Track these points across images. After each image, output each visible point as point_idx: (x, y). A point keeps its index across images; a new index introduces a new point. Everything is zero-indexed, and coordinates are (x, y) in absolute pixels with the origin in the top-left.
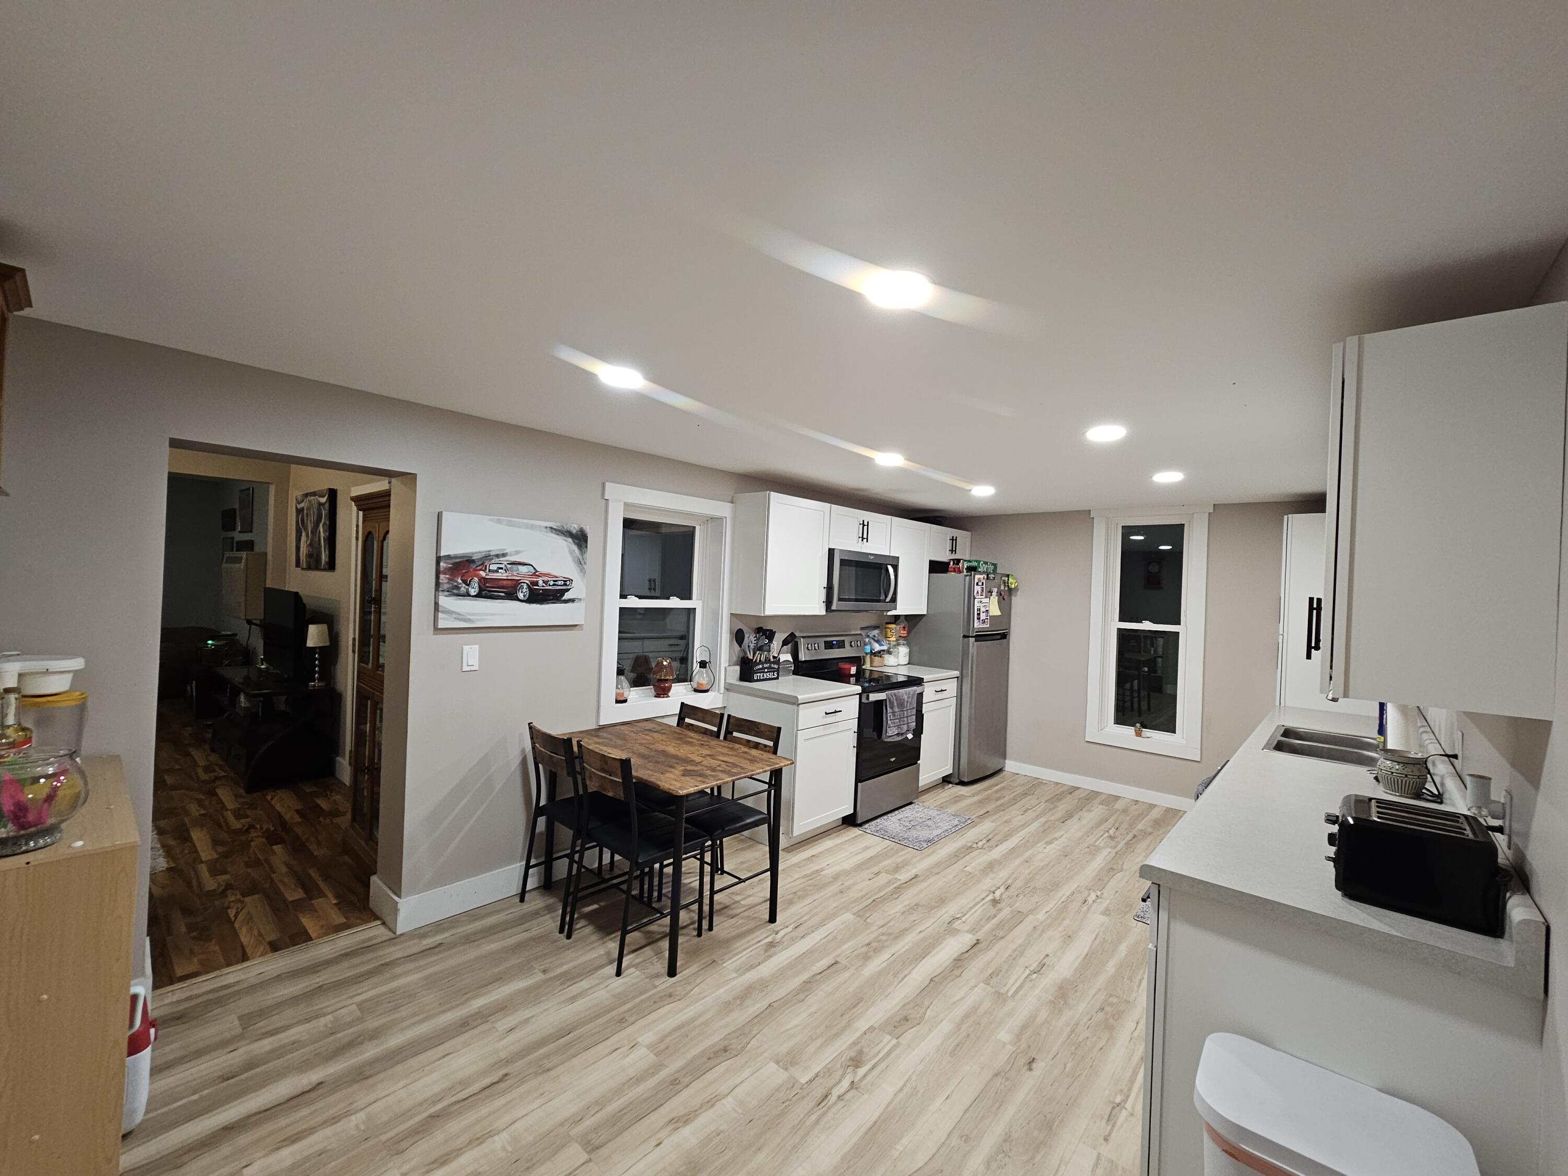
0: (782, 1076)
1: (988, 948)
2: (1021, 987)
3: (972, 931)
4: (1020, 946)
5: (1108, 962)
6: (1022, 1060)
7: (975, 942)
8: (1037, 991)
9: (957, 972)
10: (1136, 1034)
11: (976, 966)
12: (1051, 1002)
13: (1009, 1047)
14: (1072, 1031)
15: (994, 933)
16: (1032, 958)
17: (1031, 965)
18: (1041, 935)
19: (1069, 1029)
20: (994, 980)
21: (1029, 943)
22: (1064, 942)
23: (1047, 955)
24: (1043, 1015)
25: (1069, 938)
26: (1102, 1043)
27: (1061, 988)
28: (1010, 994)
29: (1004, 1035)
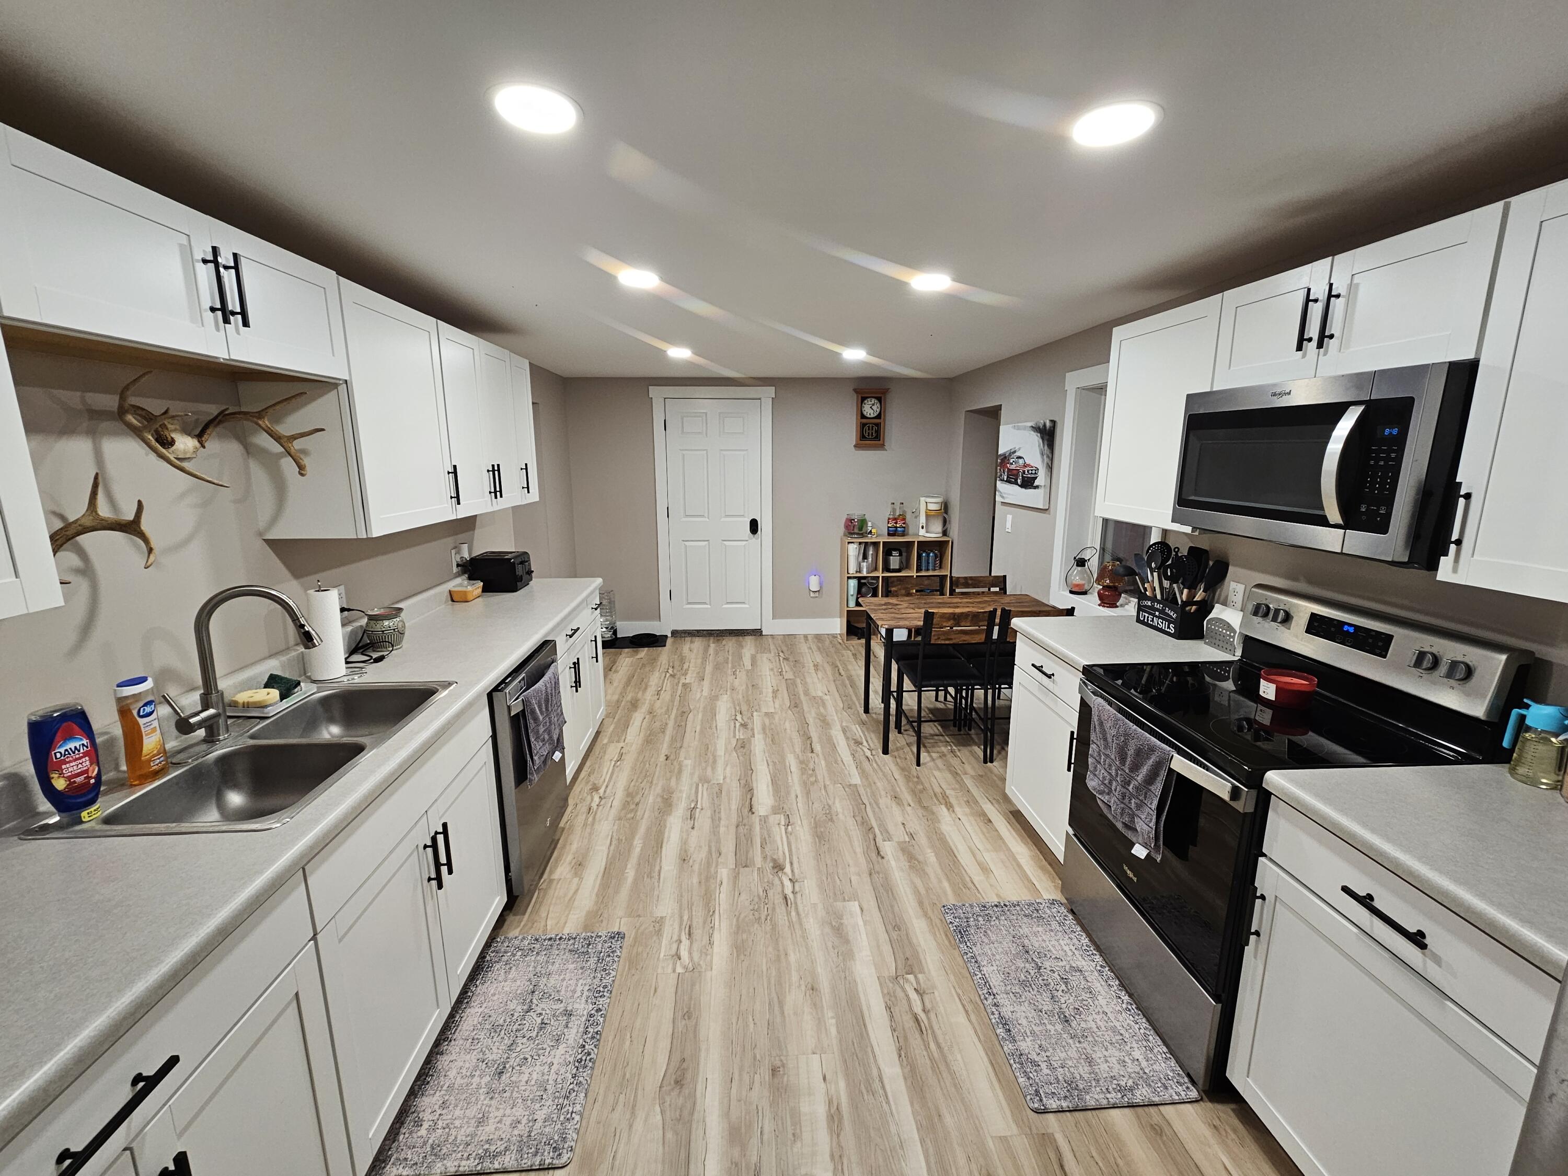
0: (764, 710)
1: (740, 810)
2: (697, 792)
3: (764, 820)
4: (718, 826)
5: (641, 850)
6: (672, 757)
7: (753, 810)
8: (684, 796)
9: (743, 782)
10: (612, 798)
11: (736, 793)
12: (673, 793)
13: (682, 759)
14: (652, 782)
15: (746, 827)
16: (703, 820)
17: (700, 813)
18: (710, 847)
19: (654, 782)
20: (717, 789)
21: (714, 832)
22: (686, 851)
23: (693, 828)
24: (673, 782)
25: (684, 859)
26: (633, 784)
27: (670, 805)
28: (700, 785)
29: (688, 762)
